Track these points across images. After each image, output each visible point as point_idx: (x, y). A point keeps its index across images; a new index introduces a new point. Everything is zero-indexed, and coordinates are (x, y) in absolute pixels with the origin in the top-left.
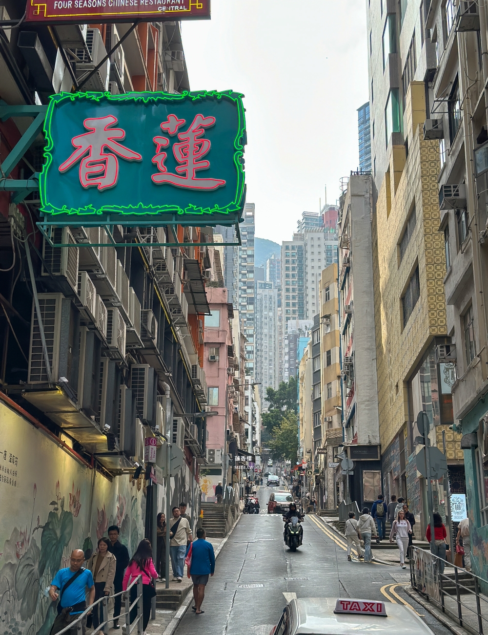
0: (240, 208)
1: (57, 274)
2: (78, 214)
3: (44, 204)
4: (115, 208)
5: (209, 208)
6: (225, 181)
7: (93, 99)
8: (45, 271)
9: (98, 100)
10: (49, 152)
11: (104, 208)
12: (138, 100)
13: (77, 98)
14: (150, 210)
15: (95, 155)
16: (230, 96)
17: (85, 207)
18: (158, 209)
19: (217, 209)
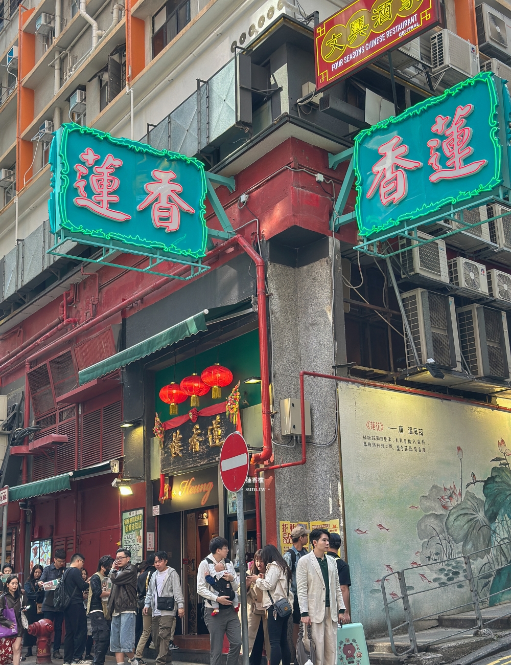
0: (500, 181)
1: (412, 273)
2: (383, 229)
3: (361, 230)
4: (408, 215)
5: (475, 190)
6: (485, 160)
7: (382, 127)
8: (404, 274)
9: (386, 127)
10: (359, 185)
11: (399, 218)
12: (413, 114)
13: (372, 132)
14: (432, 208)
15: (389, 176)
16: (482, 78)
17: (387, 222)
18: (437, 205)
19: (482, 189)
